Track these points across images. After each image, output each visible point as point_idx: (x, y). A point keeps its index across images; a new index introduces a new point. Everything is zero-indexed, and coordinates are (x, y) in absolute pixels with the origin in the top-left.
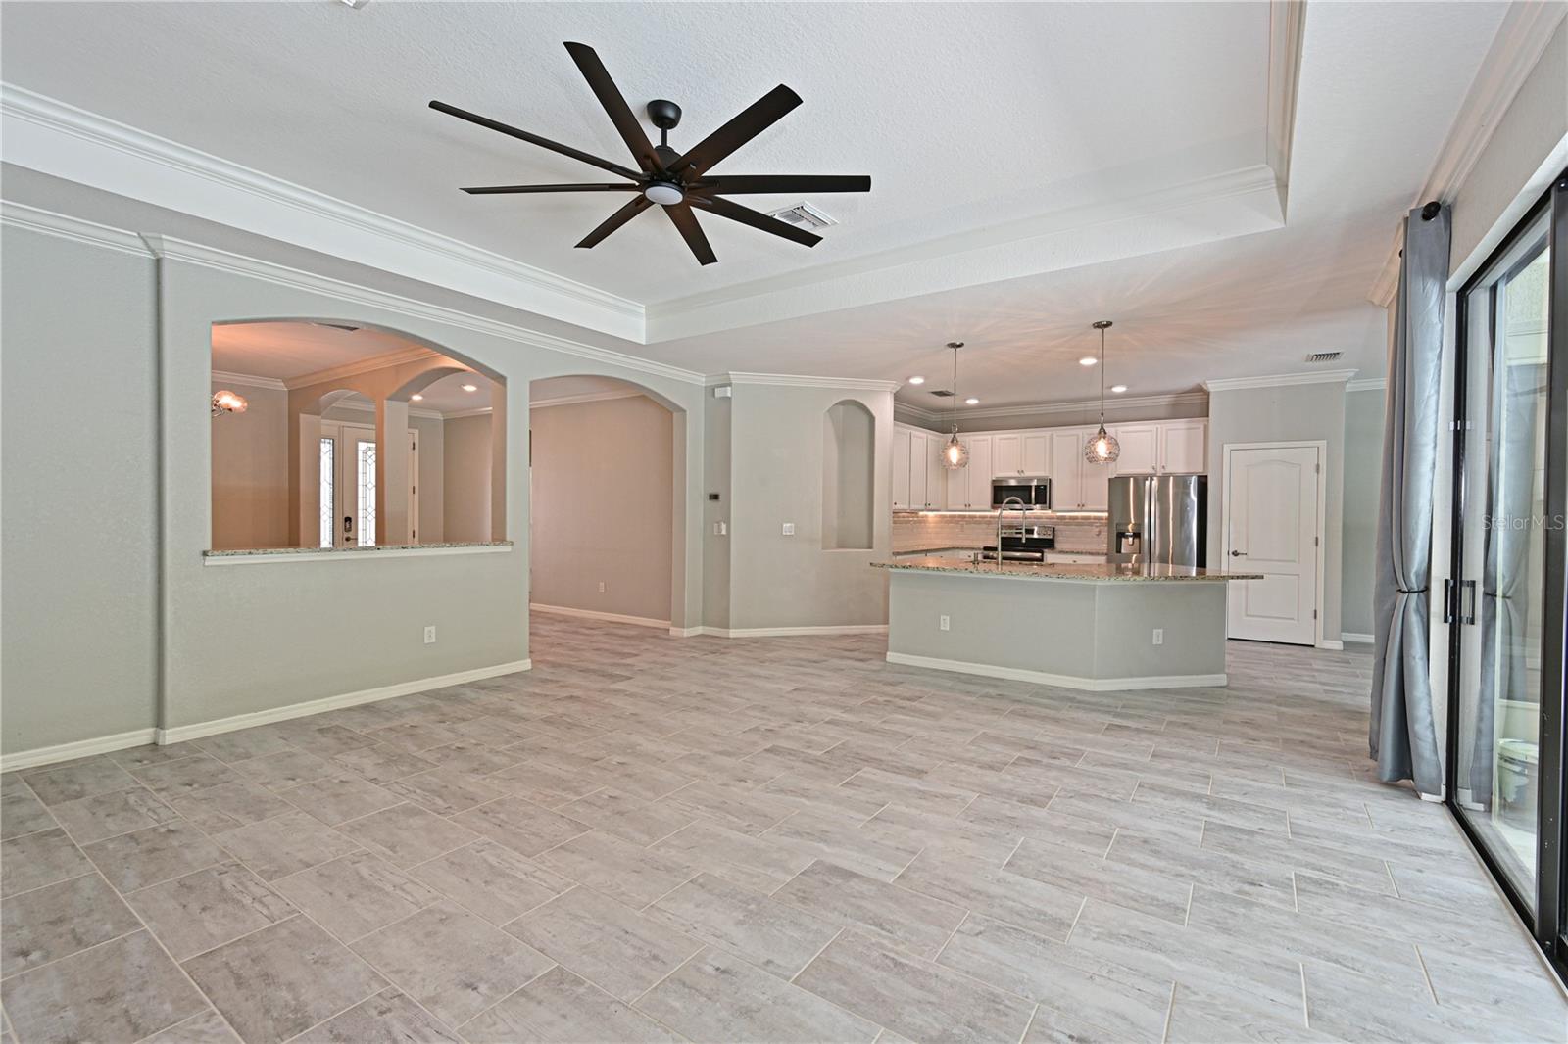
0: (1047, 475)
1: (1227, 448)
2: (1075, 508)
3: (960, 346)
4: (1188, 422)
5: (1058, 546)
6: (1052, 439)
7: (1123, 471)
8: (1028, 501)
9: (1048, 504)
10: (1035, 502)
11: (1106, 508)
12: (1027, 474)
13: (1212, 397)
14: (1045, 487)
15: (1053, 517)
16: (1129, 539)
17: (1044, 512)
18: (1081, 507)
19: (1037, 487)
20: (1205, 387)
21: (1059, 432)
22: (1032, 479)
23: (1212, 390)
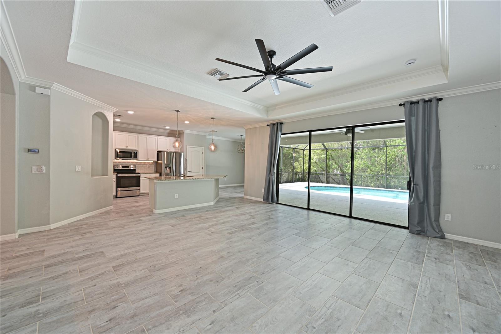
0: (136, 149)
1: (188, 146)
2: (146, 160)
3: (179, 111)
5: (137, 172)
6: (138, 137)
7: (160, 150)
8: (131, 157)
9: (137, 158)
10: (133, 157)
11: (156, 160)
12: (129, 148)
13: (185, 134)
14: (137, 152)
15: (138, 163)
16: (167, 169)
17: (135, 161)
18: (148, 159)
19: (134, 152)
20: (183, 131)
21: (140, 135)
22: (133, 150)
23: (185, 132)
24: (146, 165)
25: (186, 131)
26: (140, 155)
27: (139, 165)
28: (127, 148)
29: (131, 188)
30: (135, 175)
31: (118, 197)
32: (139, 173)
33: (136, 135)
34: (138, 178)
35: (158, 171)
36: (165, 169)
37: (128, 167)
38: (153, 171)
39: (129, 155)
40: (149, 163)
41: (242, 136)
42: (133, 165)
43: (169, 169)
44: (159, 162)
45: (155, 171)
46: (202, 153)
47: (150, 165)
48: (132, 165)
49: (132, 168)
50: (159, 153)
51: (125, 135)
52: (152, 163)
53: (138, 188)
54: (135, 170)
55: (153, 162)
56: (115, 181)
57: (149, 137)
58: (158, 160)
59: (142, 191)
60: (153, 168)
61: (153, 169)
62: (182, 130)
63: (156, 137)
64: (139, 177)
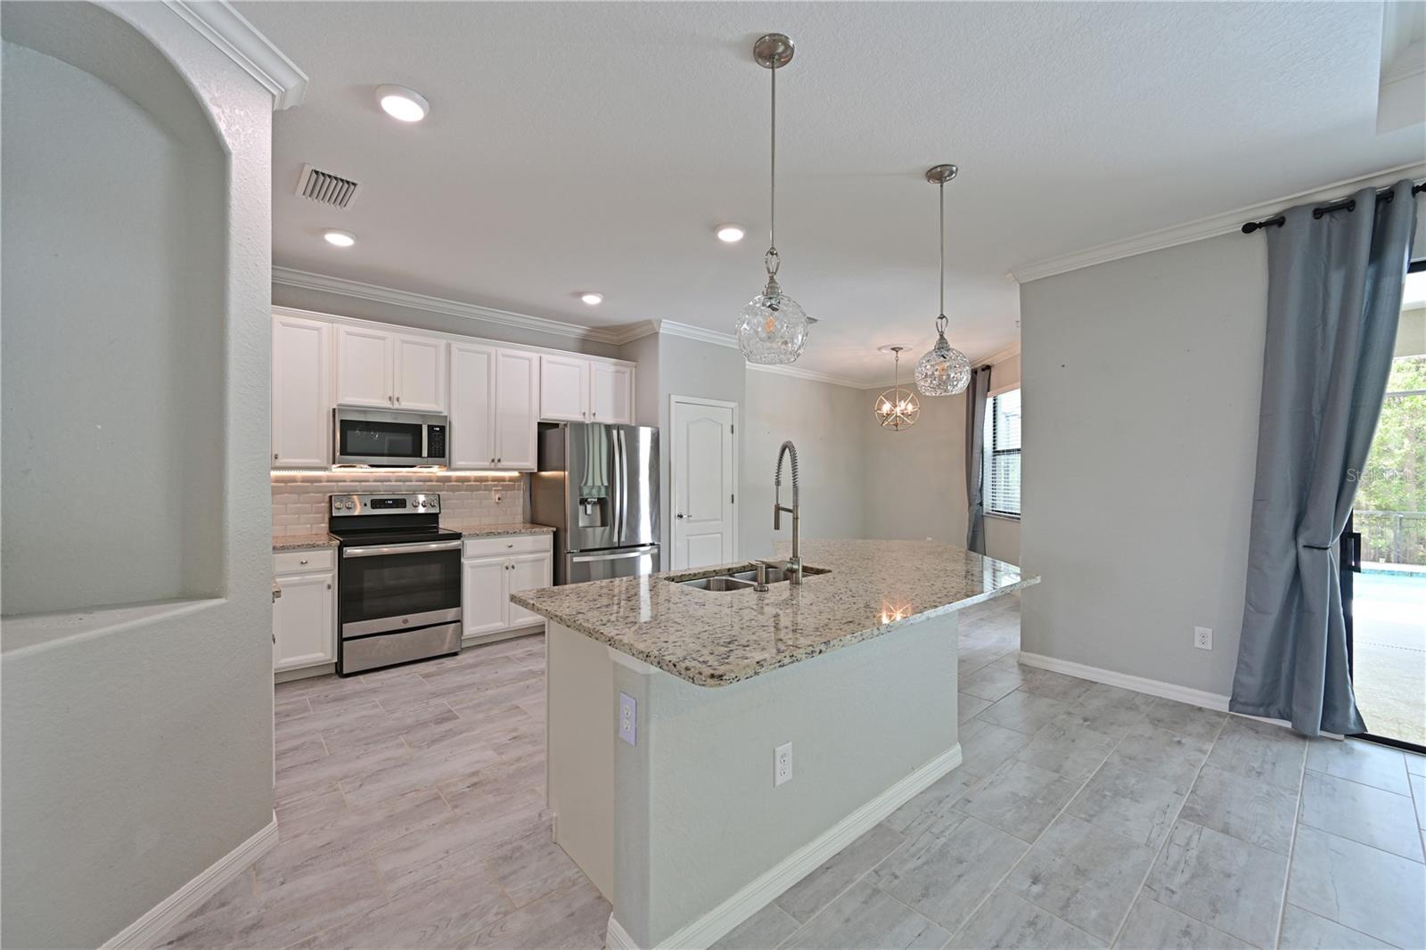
0: (440, 409)
2: (487, 464)
4: (616, 364)
5: (445, 525)
6: (449, 352)
7: (550, 415)
8: (417, 453)
9: (444, 456)
10: (425, 453)
11: (531, 464)
12: (406, 404)
13: (661, 339)
14: (443, 428)
15: (448, 479)
16: (589, 507)
17: (437, 471)
18: (495, 463)
19: (431, 428)
20: (656, 326)
21: (460, 344)
22: (424, 415)
23: (661, 331)
24: (488, 489)
25: (666, 328)
26: (458, 442)
27: (453, 489)
28: (396, 405)
29: (415, 619)
30: (433, 546)
31: (345, 671)
32: (457, 536)
33: (440, 340)
34: (453, 560)
35: (542, 517)
36: (581, 508)
37: (401, 503)
38: (520, 518)
39: (407, 439)
40: (502, 479)
41: (896, 349)
42: (428, 491)
43: (598, 508)
44: (544, 474)
45: (528, 517)
46: (730, 428)
47: (506, 488)
48: (421, 491)
49: (421, 510)
50: (544, 427)
51: (383, 338)
52: (512, 479)
53: (450, 614)
54: (434, 518)
55: (516, 474)
56: (329, 582)
57: (502, 351)
58: (541, 466)
59: (471, 628)
60: (518, 503)
61: (520, 509)
62: (649, 322)
63: (531, 354)
64: (457, 554)
